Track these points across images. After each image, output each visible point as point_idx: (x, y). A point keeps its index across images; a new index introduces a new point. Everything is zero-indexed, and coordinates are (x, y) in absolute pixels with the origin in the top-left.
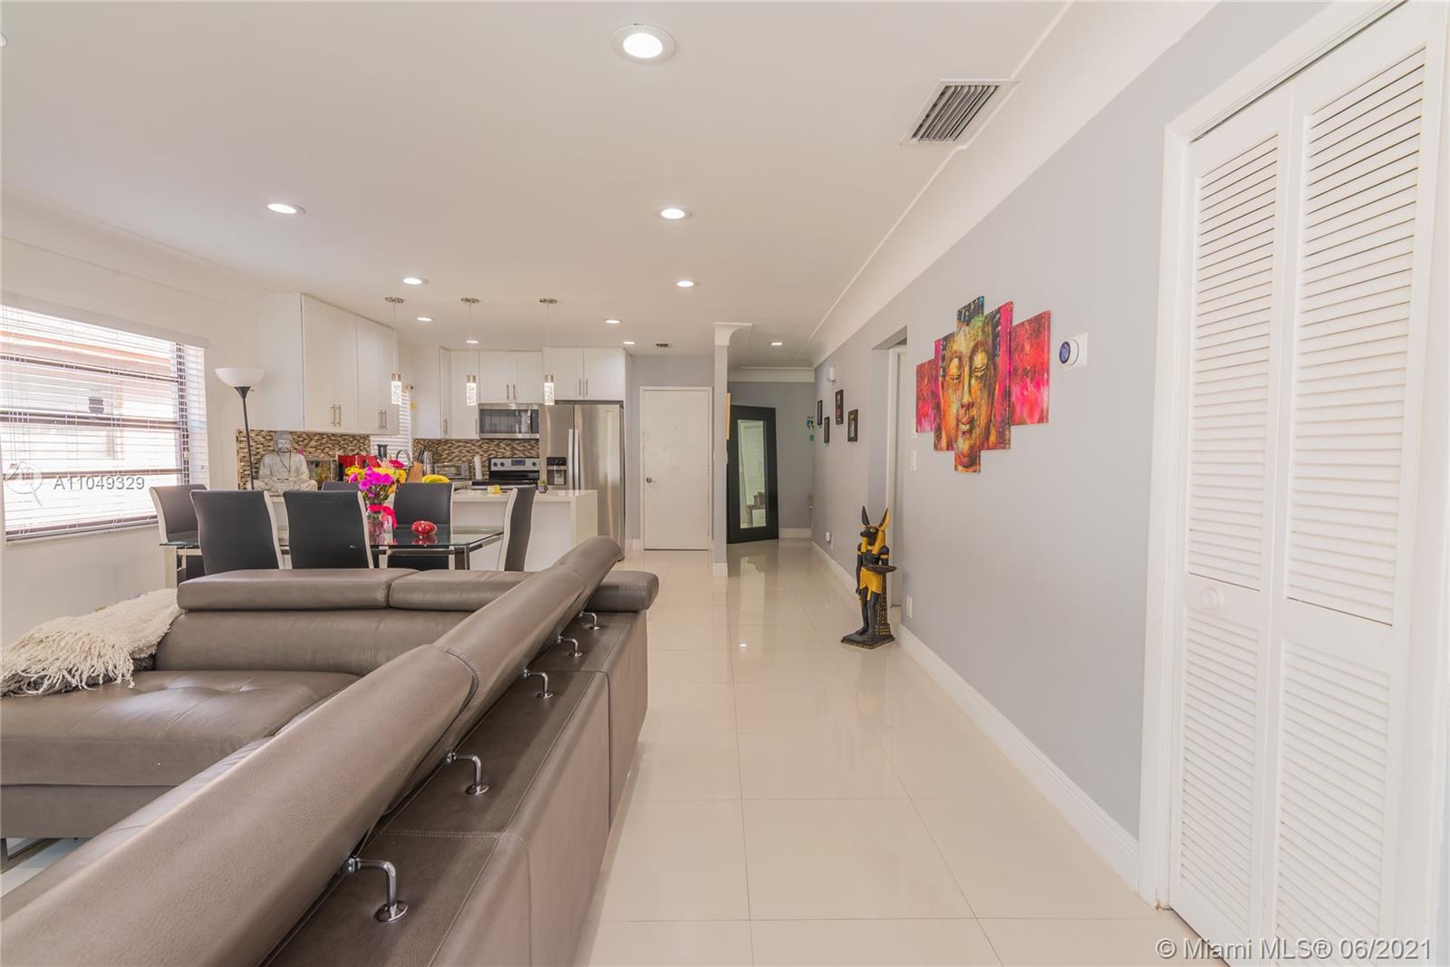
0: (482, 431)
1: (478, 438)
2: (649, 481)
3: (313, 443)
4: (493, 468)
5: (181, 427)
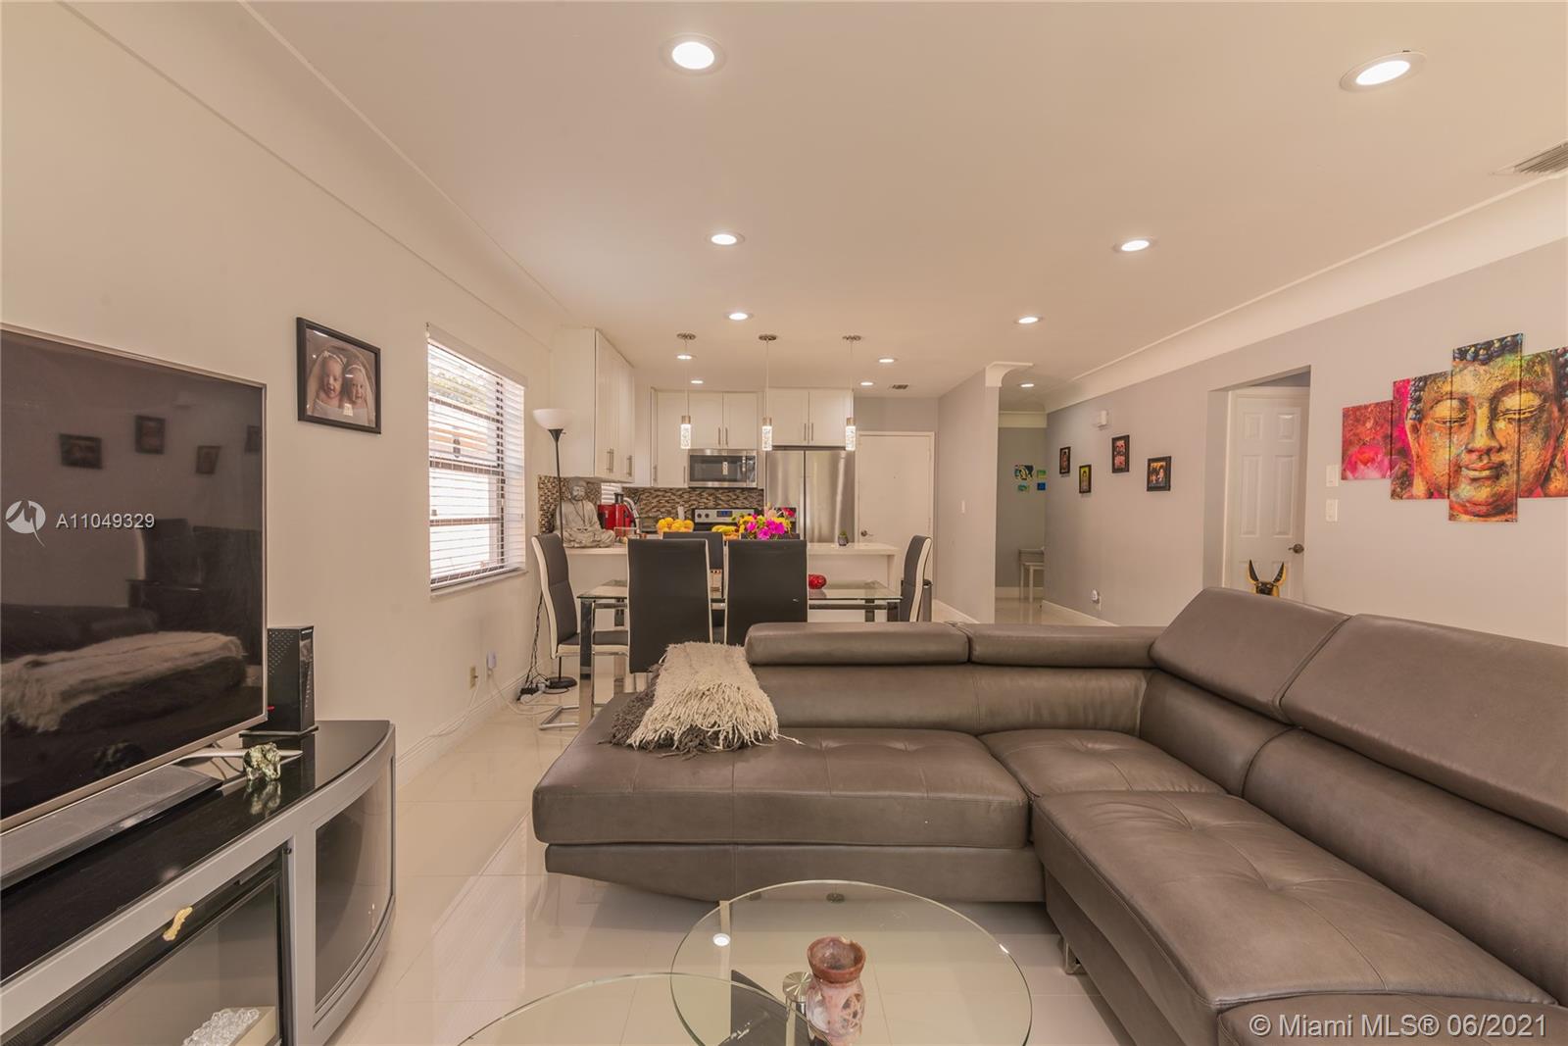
0: (692, 478)
1: (686, 486)
2: (864, 533)
4: (697, 520)
5: (498, 472)
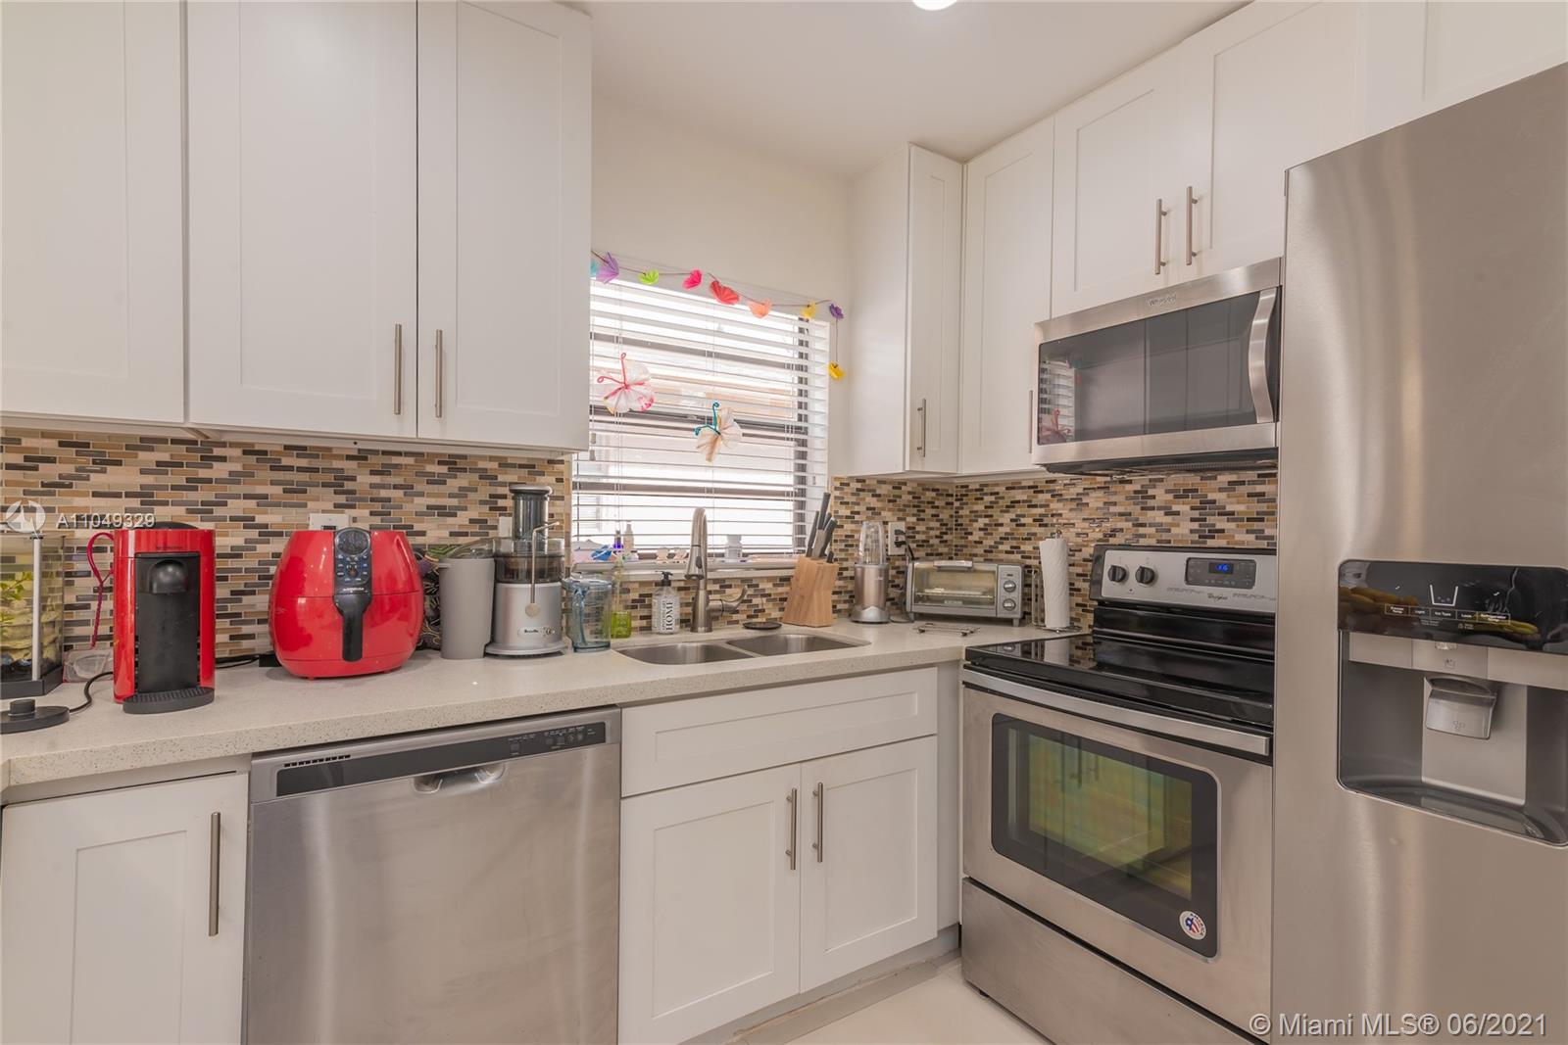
0: (1049, 435)
4: (1110, 590)
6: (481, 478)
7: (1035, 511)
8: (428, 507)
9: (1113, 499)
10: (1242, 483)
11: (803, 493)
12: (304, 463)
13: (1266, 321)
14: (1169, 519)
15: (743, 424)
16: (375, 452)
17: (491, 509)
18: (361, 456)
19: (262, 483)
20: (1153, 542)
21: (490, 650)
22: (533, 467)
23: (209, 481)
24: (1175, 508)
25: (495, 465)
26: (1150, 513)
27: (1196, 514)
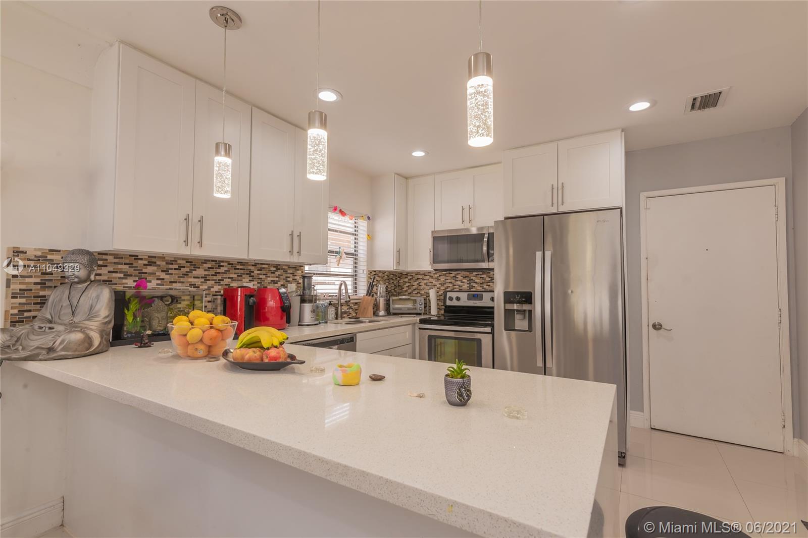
0: (435, 260)
1: (433, 269)
2: (657, 327)
3: (200, 272)
4: (448, 303)
6: (284, 271)
7: (424, 281)
8: (271, 281)
9: (448, 278)
10: (478, 275)
11: (356, 275)
12: (242, 267)
13: (486, 239)
14: (462, 284)
15: (346, 254)
16: (258, 264)
17: (286, 281)
18: (255, 265)
19: (232, 273)
20: (458, 290)
21: (300, 324)
22: (296, 268)
23: (219, 273)
24: (463, 281)
25: (287, 267)
26: (457, 282)
27: (468, 282)
